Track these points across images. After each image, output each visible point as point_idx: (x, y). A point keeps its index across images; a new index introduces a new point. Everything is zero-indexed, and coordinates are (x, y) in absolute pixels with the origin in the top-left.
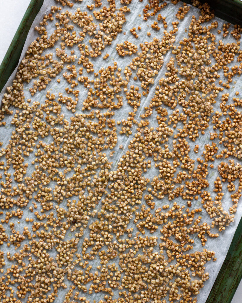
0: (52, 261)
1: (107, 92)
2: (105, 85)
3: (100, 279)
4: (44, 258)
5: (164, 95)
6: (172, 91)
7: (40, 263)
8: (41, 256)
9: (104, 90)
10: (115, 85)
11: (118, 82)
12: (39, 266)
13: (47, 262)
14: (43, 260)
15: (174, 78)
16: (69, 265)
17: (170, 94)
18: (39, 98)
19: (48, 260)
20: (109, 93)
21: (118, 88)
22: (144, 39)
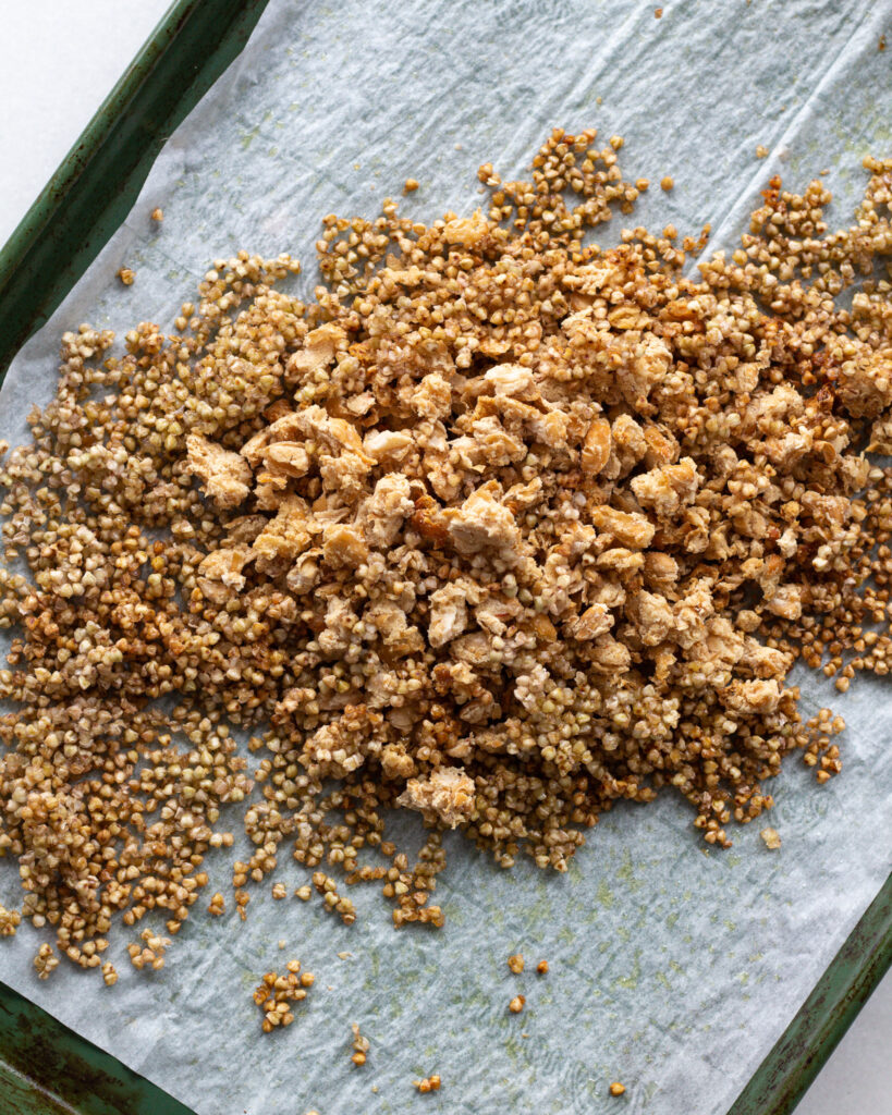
0: (239, 771)
1: (557, 227)
2: (553, 202)
3: (409, 881)
4: (213, 753)
5: (764, 268)
6: (793, 260)
7: (193, 766)
8: (204, 740)
9: (548, 216)
10: (590, 195)
11: (604, 184)
12: (188, 773)
13: (221, 771)
14: (207, 758)
15: (808, 218)
16: (307, 807)
17: (786, 270)
18: (309, 188)
19: (225, 765)
20: (566, 230)
21: (600, 209)
22: (724, 46)
